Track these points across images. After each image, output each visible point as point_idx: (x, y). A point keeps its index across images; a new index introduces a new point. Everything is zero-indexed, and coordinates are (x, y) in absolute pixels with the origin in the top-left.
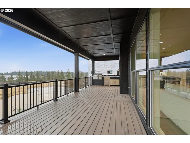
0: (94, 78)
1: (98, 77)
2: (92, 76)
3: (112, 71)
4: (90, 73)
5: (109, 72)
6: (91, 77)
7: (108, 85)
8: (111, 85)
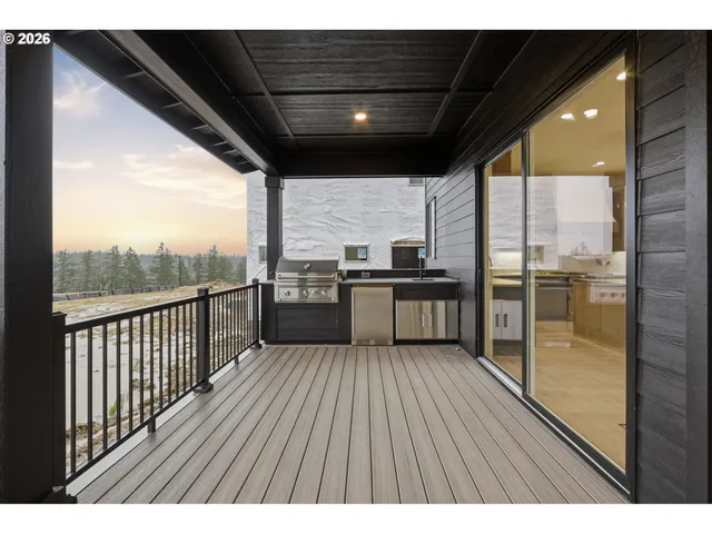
0: (280, 295)
1: (302, 285)
2: (263, 279)
3: (366, 247)
4: (257, 257)
5: (351, 253)
6: (255, 285)
7: (381, 343)
8: (397, 342)
